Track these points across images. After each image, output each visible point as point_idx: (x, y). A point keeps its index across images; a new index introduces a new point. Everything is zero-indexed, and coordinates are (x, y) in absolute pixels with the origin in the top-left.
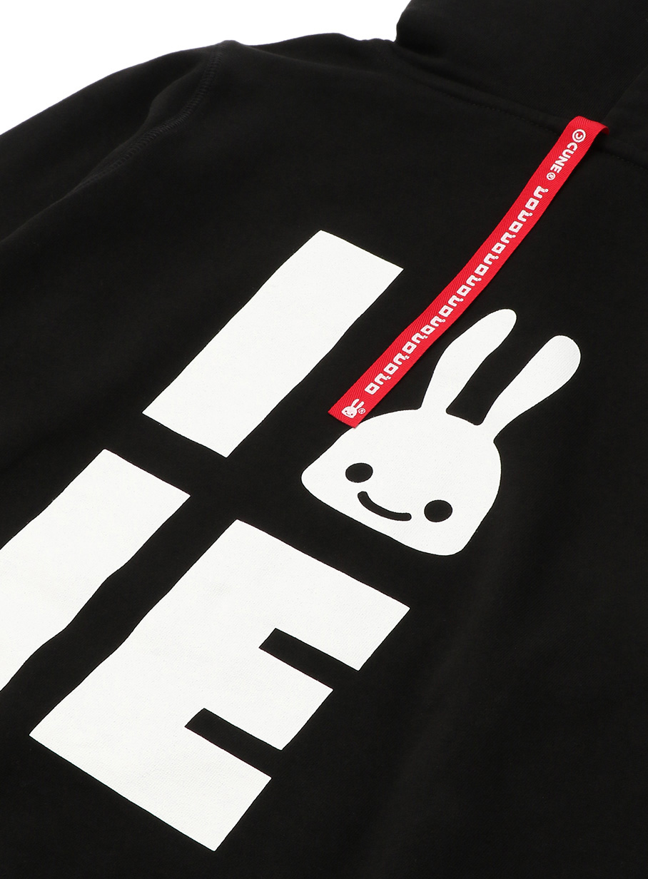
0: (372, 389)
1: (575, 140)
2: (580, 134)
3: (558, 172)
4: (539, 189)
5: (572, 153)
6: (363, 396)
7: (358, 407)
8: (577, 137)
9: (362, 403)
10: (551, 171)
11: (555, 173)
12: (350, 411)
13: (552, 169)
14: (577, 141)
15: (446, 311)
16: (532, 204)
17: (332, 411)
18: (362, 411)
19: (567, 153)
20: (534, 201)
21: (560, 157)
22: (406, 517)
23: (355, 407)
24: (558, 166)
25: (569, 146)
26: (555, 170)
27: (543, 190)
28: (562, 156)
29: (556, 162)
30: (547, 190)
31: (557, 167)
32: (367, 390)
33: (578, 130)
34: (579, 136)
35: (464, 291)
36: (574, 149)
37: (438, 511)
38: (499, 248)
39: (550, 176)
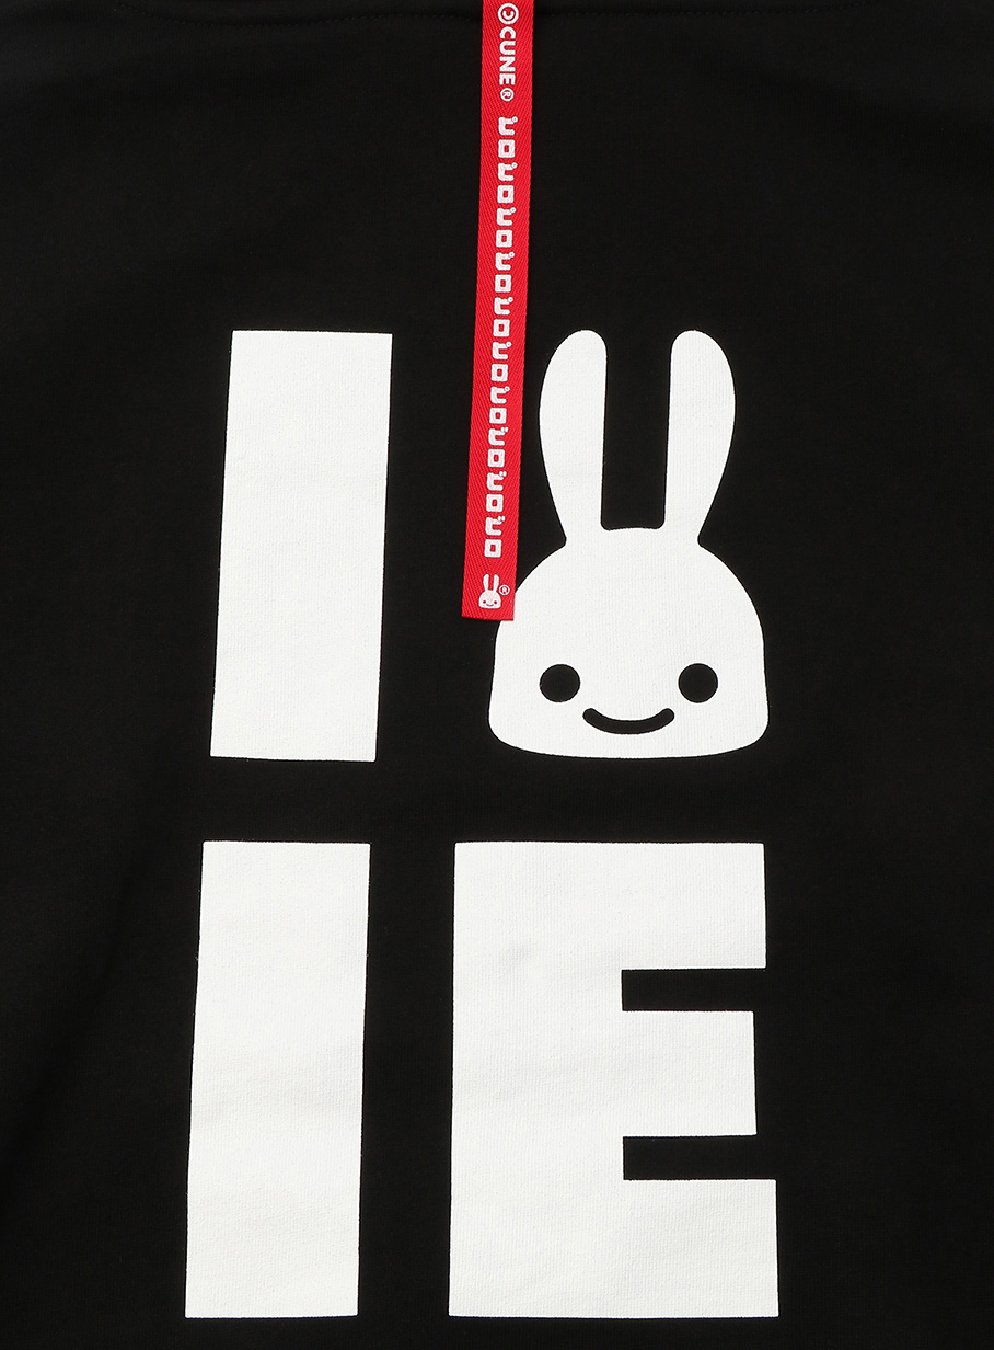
0: (493, 549)
1: (505, 22)
2: (509, 10)
3: (513, 83)
4: (503, 121)
5: (513, 43)
6: (492, 566)
7: (495, 588)
8: (507, 18)
9: (496, 578)
10: (503, 87)
11: (510, 86)
12: (490, 599)
13: (501, 83)
14: (509, 23)
15: (500, 372)
16: (507, 148)
17: (466, 612)
18: (504, 590)
19: (506, 48)
20: (506, 143)
21: (502, 59)
22: (665, 717)
23: (491, 588)
24: (507, 74)
25: (502, 36)
26: (507, 82)
27: (510, 122)
28: (503, 55)
29: (502, 69)
30: (515, 119)
31: (507, 77)
32: (488, 553)
33: (503, 7)
34: (508, 14)
35: (502, 328)
36: (513, 37)
37: (699, 683)
38: (504, 238)
39: (507, 95)
